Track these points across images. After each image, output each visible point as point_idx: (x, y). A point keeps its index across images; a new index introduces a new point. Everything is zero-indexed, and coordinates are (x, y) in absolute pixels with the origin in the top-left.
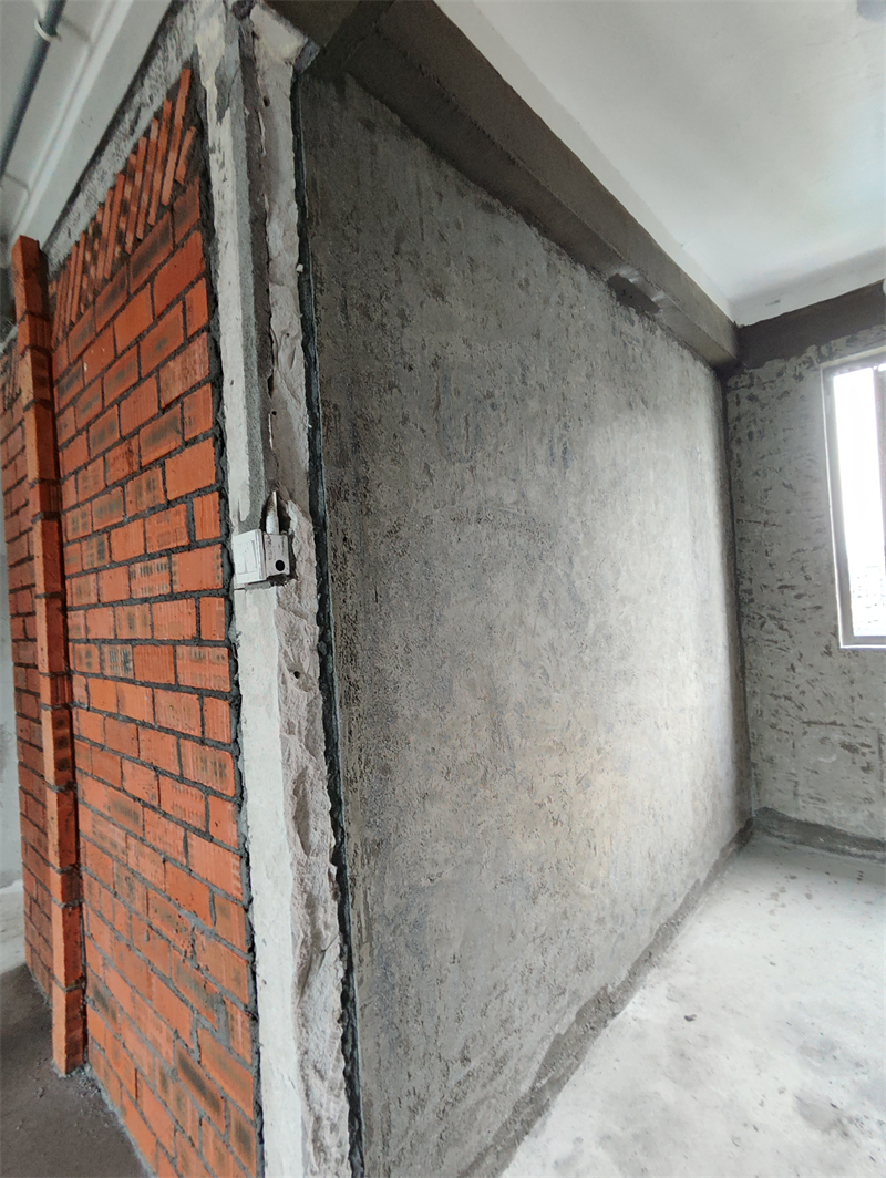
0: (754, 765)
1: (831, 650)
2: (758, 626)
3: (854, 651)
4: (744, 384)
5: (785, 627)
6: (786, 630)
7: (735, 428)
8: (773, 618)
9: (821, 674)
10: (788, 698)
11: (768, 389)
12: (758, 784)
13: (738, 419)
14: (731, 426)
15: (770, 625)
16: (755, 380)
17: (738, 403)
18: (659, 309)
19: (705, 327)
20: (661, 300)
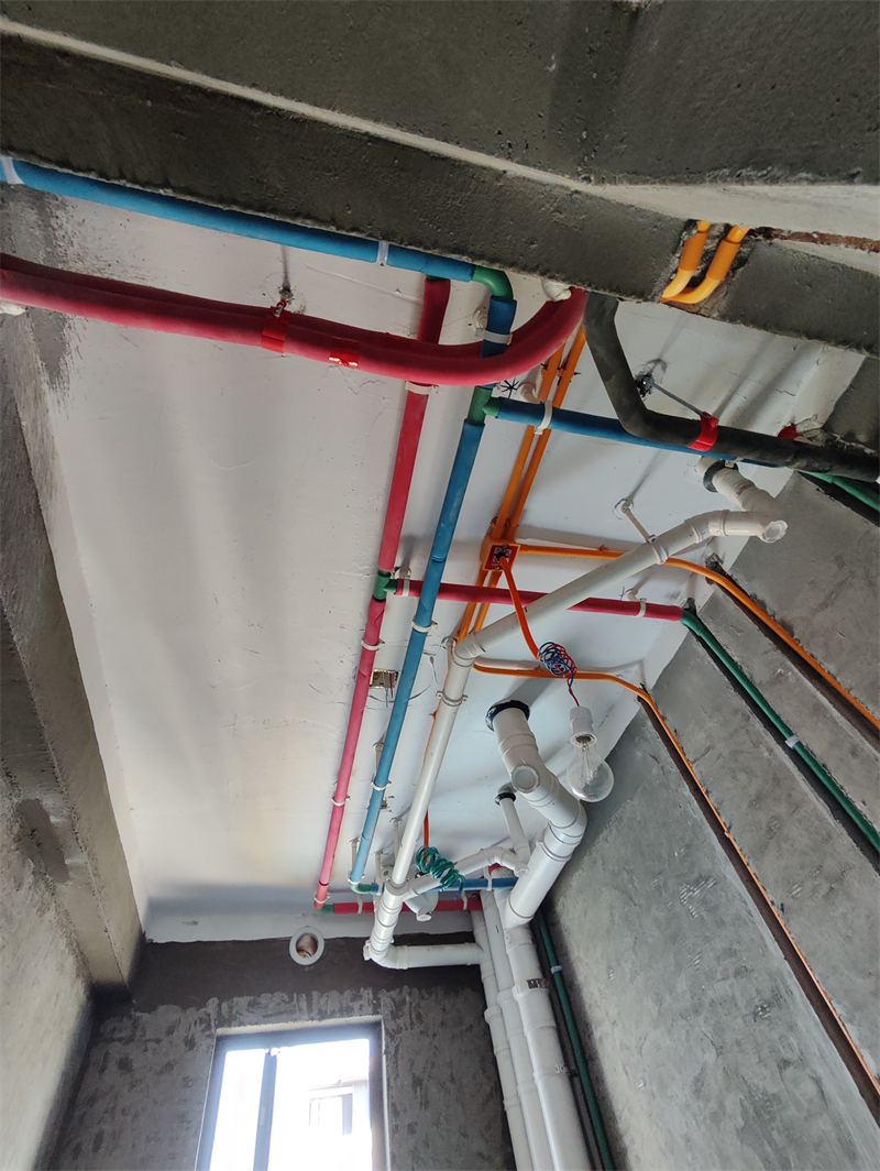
4: (123, 1034)
7: (81, 1119)
11: (150, 1053)
13: (92, 1100)
14: (77, 1113)
16: (139, 1033)
17: (102, 1070)
18: (68, 878)
19: (113, 932)
20: (77, 868)
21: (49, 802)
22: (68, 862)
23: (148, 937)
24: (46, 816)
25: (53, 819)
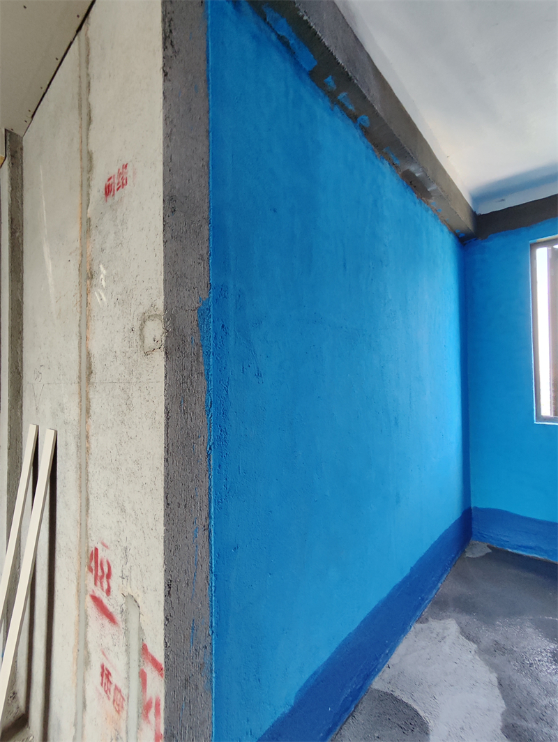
18: (431, 196)
19: (459, 212)
20: (434, 190)
21: (413, 168)
22: (429, 190)
23: (478, 213)
24: (414, 175)
25: (417, 175)
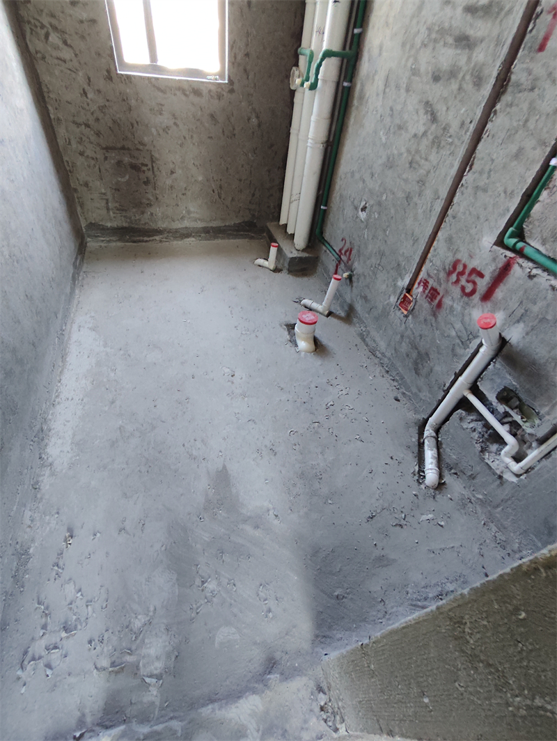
0: (75, 190)
1: (112, 75)
2: (43, 37)
3: (128, 77)
5: (69, 42)
6: (71, 46)
8: (55, 28)
9: (108, 101)
10: (87, 126)
12: (82, 205)
15: (54, 38)
